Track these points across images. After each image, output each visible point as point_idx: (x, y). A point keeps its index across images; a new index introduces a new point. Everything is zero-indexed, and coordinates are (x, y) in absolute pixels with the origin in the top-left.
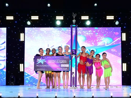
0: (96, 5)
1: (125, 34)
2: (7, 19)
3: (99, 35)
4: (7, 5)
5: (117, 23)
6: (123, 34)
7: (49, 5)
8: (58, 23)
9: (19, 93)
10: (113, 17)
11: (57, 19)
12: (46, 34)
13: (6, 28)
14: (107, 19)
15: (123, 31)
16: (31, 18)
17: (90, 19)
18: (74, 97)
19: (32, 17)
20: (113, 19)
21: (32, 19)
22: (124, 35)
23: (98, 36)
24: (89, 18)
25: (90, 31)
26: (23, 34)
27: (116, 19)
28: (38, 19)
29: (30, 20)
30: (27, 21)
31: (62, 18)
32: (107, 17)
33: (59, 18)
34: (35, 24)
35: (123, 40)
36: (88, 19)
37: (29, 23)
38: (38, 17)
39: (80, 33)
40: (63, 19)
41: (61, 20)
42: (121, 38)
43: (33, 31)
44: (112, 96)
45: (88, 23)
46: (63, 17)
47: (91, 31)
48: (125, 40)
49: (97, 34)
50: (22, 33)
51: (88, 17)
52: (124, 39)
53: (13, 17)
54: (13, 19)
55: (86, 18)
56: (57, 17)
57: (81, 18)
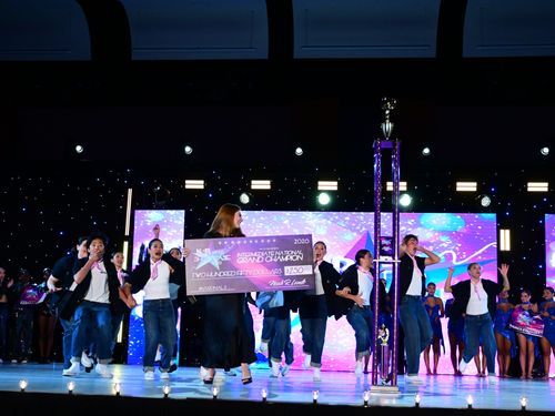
0: (426, 151)
1: (508, 232)
2: (187, 187)
4: (188, 149)
5: (486, 202)
6: (502, 231)
7: (299, 151)
8: (324, 199)
10: (475, 184)
11: (319, 188)
13: (183, 211)
14: (458, 189)
15: (502, 224)
16: (250, 184)
17: (410, 191)
18: (366, 403)
19: (253, 182)
20: (475, 189)
21: (253, 187)
22: (505, 235)
24: (408, 186)
27: (481, 191)
28: (269, 187)
29: (248, 190)
30: (240, 194)
31: (333, 186)
32: (458, 184)
33: (327, 187)
34: (261, 202)
35: (502, 248)
36: (405, 189)
37: (245, 199)
38: (269, 182)
40: (336, 188)
41: (330, 193)
42: (494, 244)
43: (254, 220)
44: (470, 406)
45: (406, 201)
46: (336, 183)
48: (508, 248)
51: (405, 184)
52: (506, 245)
53: (202, 182)
54: (202, 187)
55: (403, 186)
56: (320, 183)
57: (385, 186)
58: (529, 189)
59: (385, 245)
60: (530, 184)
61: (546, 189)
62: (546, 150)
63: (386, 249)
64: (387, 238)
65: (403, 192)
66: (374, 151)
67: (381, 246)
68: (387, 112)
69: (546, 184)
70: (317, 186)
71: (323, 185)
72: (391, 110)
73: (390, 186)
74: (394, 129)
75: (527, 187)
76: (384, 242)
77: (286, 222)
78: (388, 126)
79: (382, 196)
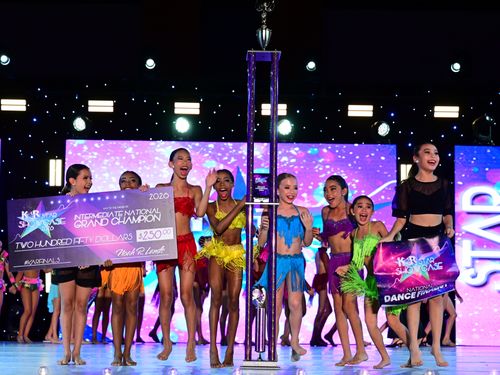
0: (311, 65)
2: (3, 108)
3: (328, 167)
4: (4, 59)
5: (384, 129)
6: (403, 167)
7: (150, 64)
8: (182, 126)
9: (43, 369)
10: (371, 108)
11: (177, 111)
12: (133, 157)
14: (350, 114)
15: (402, 158)
16: (87, 106)
17: (290, 115)
19: (91, 103)
20: (370, 114)
21: (91, 109)
23: (324, 168)
24: (288, 109)
25: (293, 152)
26: (59, 162)
27: (379, 117)
28: (111, 110)
29: (85, 114)
30: (74, 118)
31: (194, 108)
32: (351, 107)
34: (101, 128)
36: (284, 113)
37: (80, 124)
38: (111, 103)
39: (260, 157)
40: (197, 112)
41: (190, 117)
42: (395, 181)
45: (285, 128)
46: (197, 105)
47: (297, 149)
49: (321, 161)
50: (55, 158)
51: (285, 106)
53: (24, 102)
54: (24, 109)
55: (282, 109)
56: (177, 105)
57: (260, 110)
58: (436, 115)
59: (259, 184)
60: (437, 108)
61: (456, 115)
62: (457, 67)
63: (261, 189)
64: (262, 175)
65: (281, 118)
66: (247, 64)
67: (255, 185)
68: (264, 16)
69: (457, 109)
70: (174, 108)
71: (181, 108)
72: (268, 13)
73: (266, 109)
74: (271, 37)
75: (433, 112)
76: (259, 180)
77: (130, 150)
78: (265, 34)
79: (256, 122)
